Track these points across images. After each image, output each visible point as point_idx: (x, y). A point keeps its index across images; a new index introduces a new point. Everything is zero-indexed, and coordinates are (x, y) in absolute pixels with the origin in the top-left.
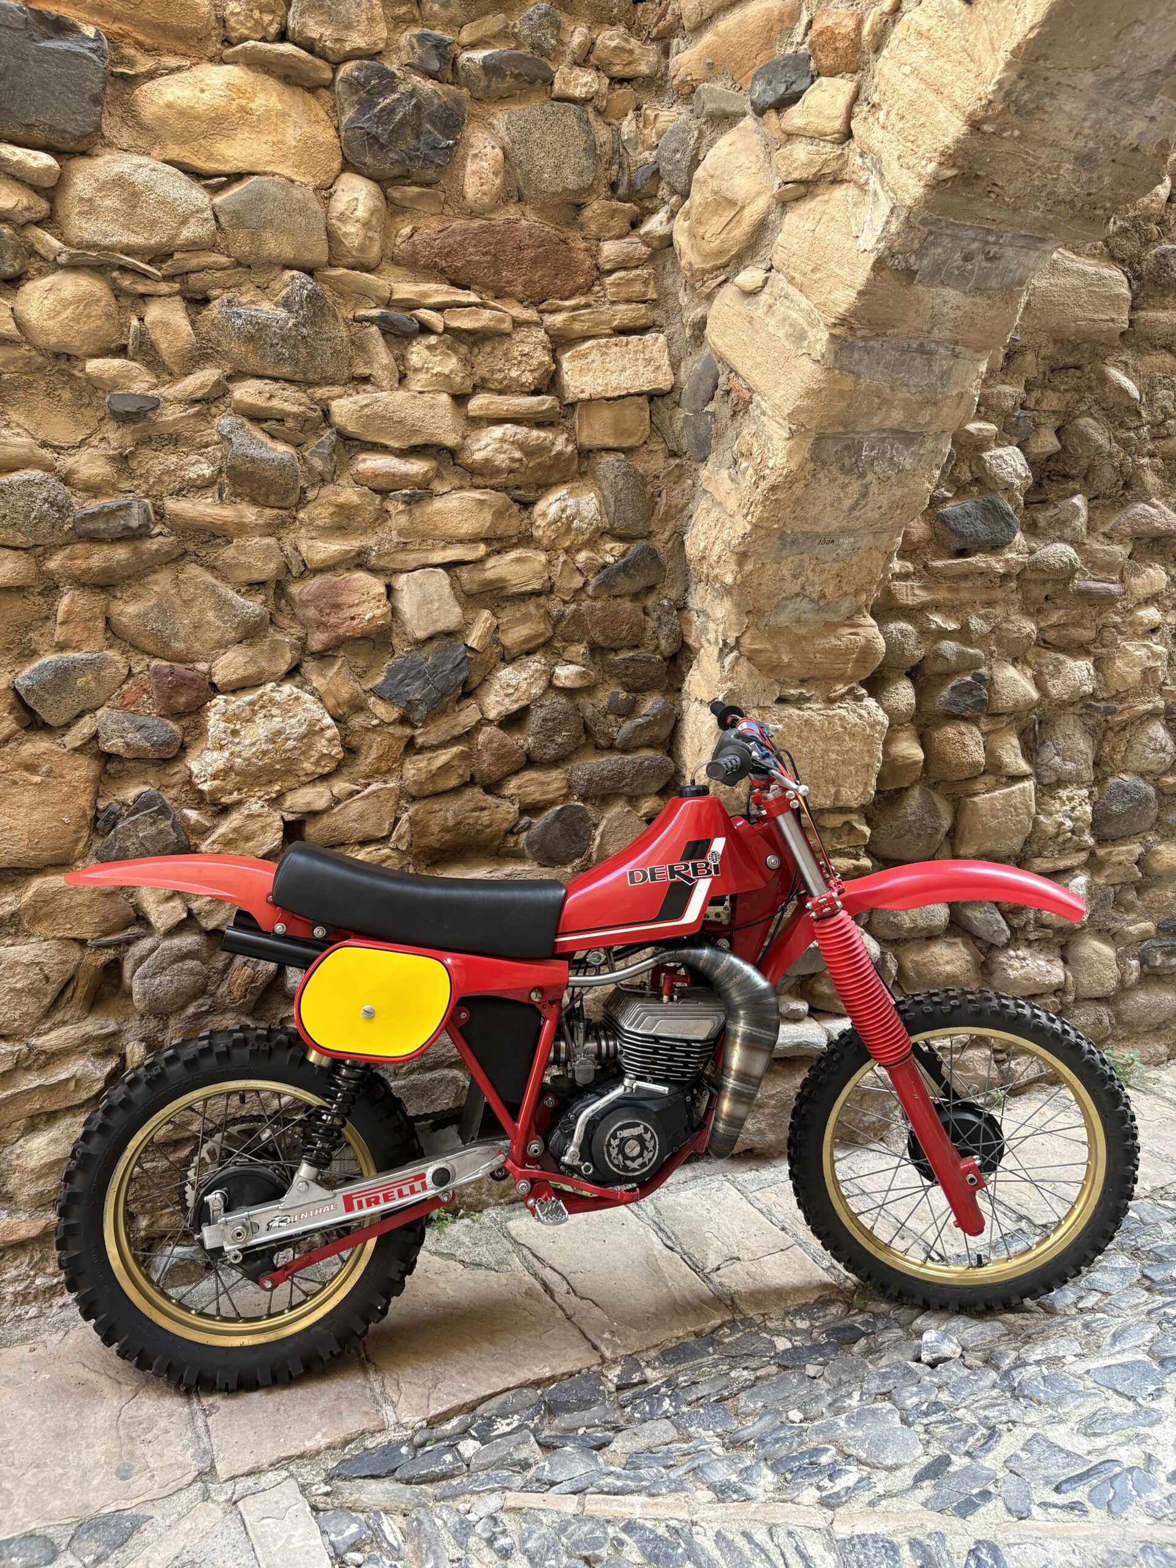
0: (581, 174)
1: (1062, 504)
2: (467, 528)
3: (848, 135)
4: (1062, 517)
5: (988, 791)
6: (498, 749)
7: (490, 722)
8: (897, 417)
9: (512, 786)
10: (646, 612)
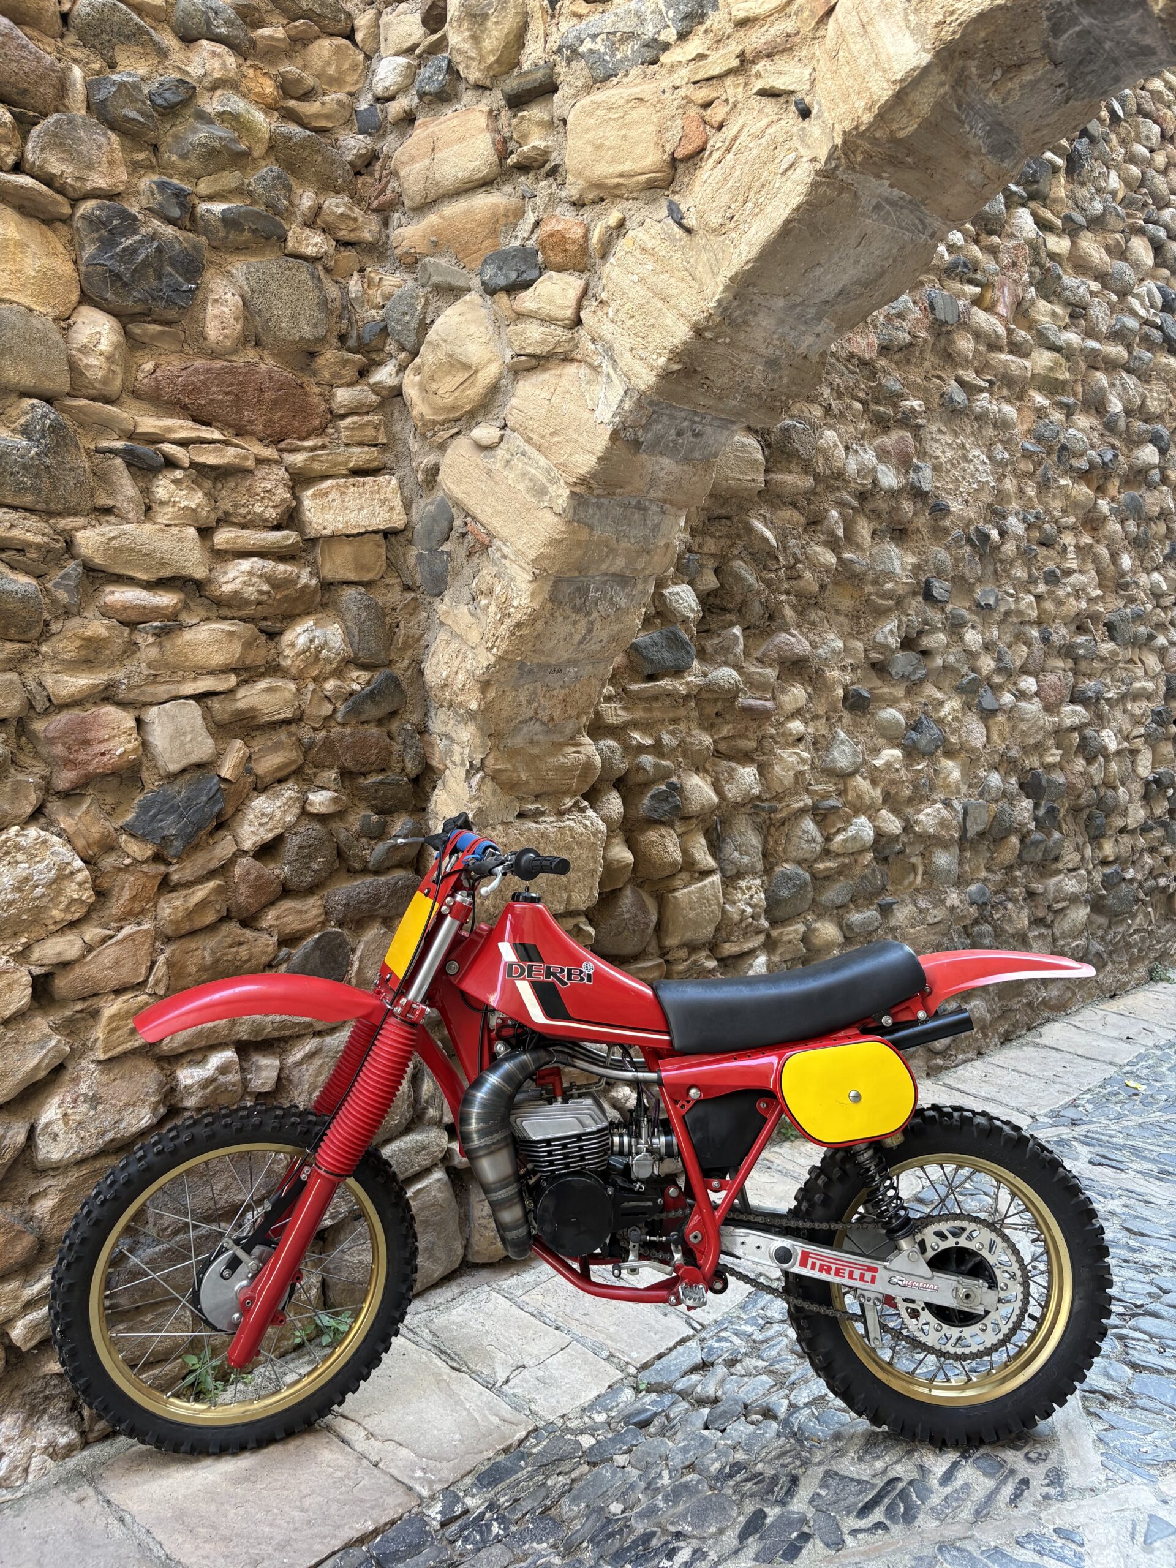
0: (315, 326)
1: (724, 633)
2: (218, 659)
3: (578, 322)
4: (725, 644)
5: (685, 887)
6: (256, 880)
7: (245, 853)
8: (620, 563)
9: (270, 918)
10: (390, 736)
